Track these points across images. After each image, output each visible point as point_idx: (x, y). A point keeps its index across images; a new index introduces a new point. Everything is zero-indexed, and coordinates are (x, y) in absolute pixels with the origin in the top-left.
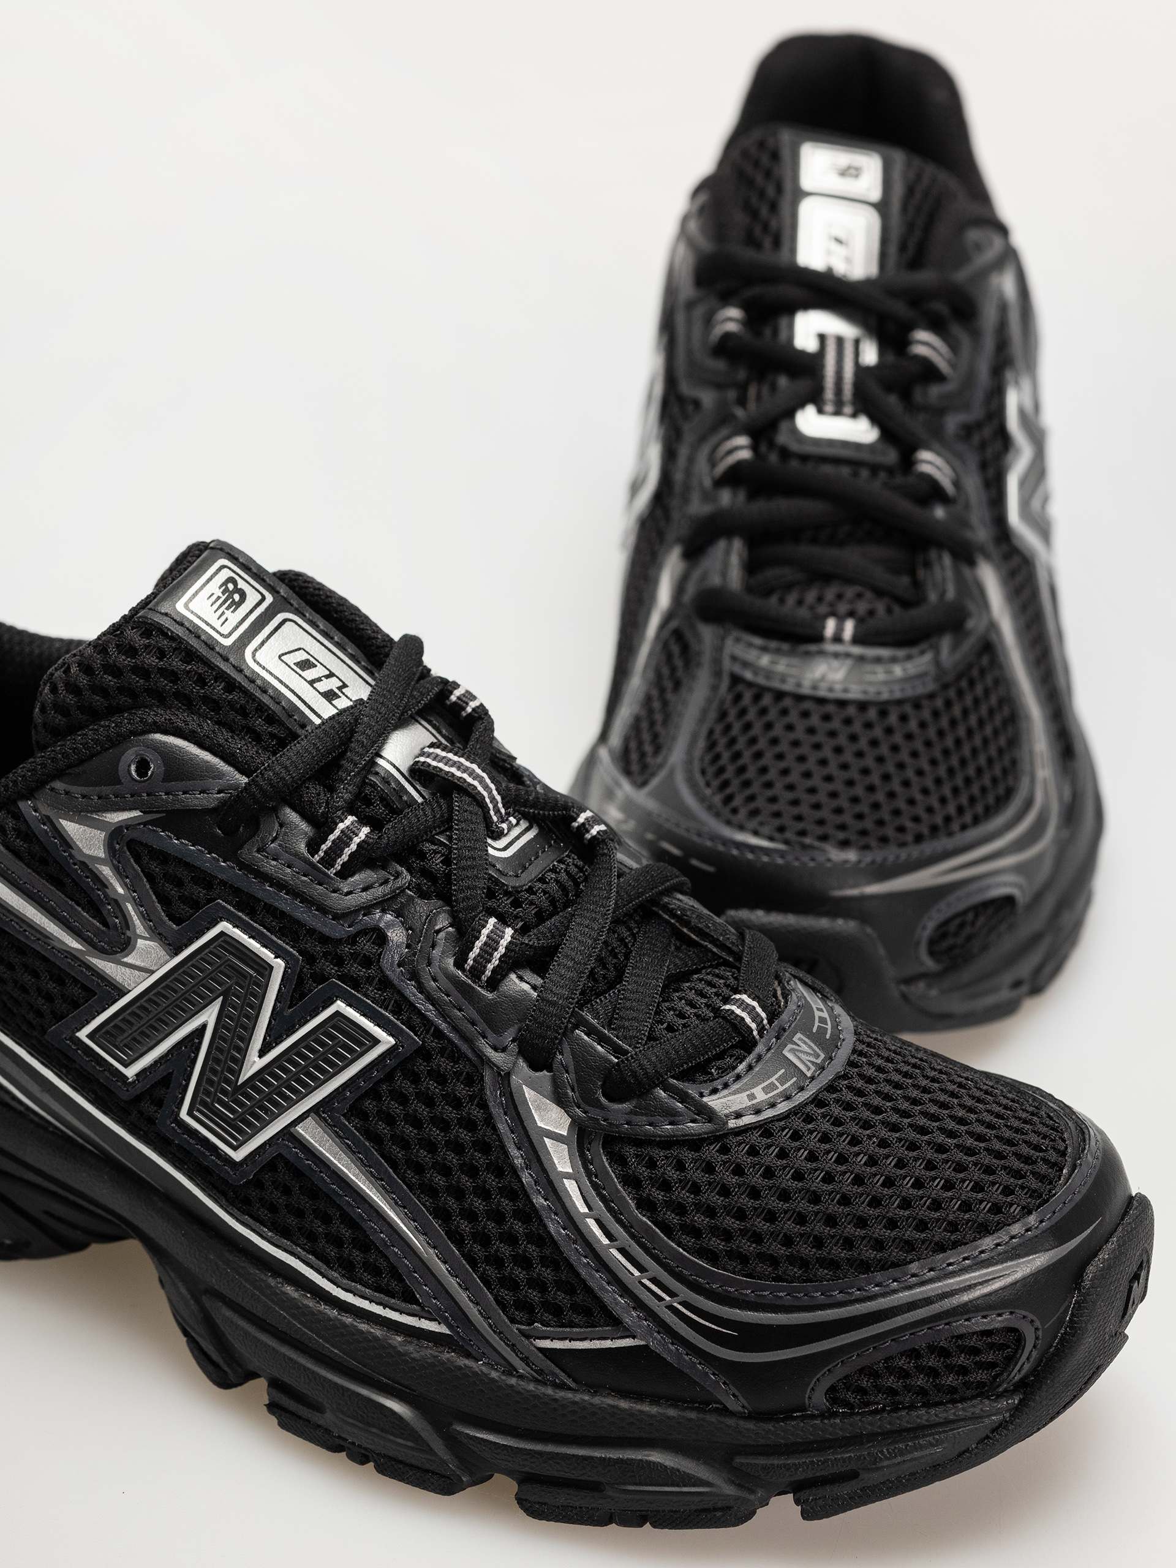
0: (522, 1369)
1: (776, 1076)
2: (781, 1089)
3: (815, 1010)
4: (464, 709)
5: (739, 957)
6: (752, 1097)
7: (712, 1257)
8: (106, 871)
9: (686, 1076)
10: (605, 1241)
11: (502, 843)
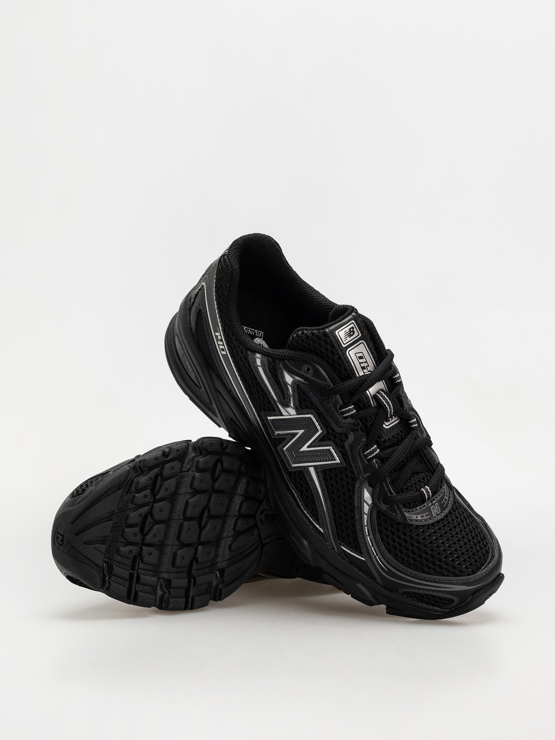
0: (336, 550)
1: (425, 514)
2: (425, 518)
3: (446, 495)
4: (396, 381)
5: (435, 471)
6: (417, 517)
7: (390, 552)
8: (290, 388)
9: (405, 506)
10: (367, 534)
11: (387, 424)
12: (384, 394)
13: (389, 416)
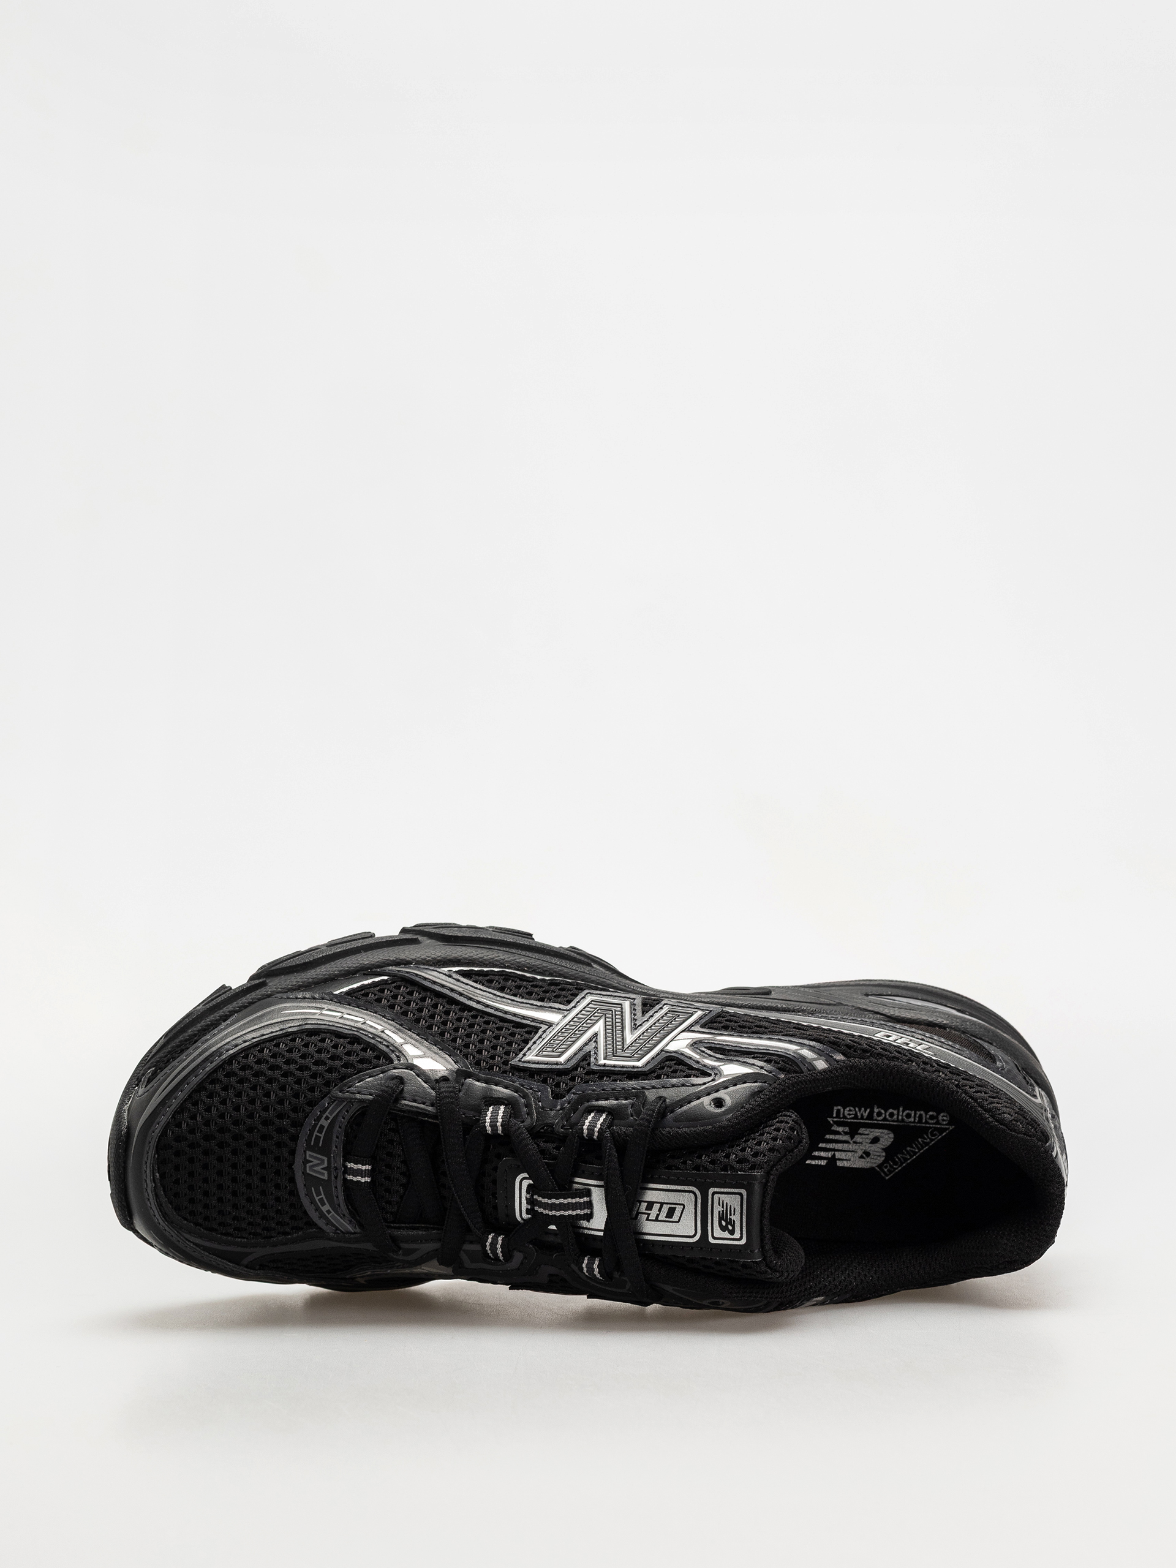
12: (579, 1212)
13: (536, 1197)
